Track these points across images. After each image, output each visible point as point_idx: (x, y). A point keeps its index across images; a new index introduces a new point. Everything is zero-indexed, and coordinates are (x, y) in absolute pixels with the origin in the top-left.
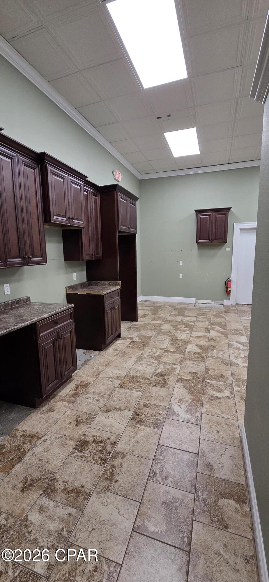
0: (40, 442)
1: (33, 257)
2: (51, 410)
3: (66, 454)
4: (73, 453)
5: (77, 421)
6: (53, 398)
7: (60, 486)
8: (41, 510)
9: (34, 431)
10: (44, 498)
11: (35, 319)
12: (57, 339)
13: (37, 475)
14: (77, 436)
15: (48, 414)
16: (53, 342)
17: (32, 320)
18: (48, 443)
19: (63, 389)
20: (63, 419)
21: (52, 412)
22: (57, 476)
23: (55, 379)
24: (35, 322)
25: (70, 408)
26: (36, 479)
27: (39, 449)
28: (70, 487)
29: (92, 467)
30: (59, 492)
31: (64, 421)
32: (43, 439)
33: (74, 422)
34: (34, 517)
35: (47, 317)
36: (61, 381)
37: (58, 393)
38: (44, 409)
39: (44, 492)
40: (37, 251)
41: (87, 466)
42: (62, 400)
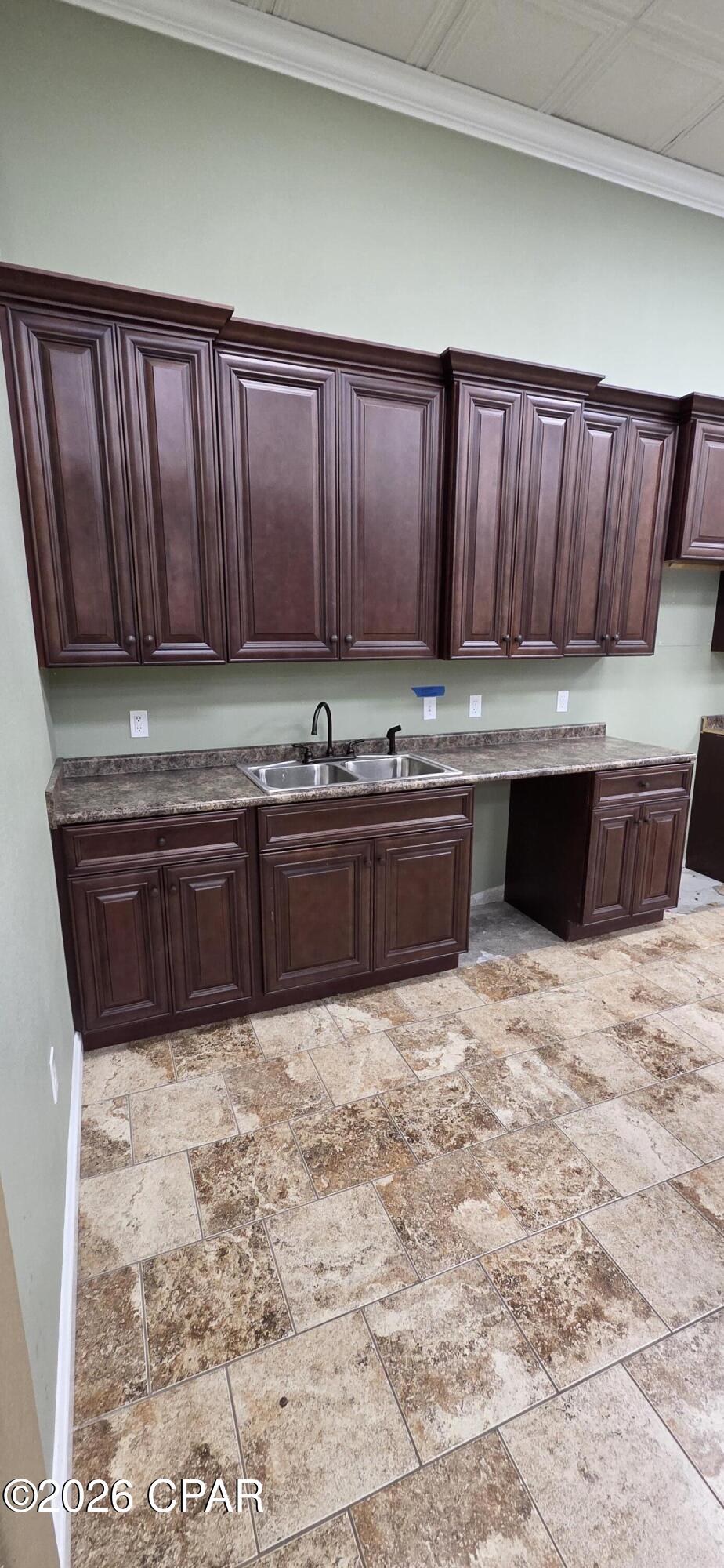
0: (557, 989)
1: (622, 638)
2: (594, 956)
3: (593, 1027)
4: (607, 1031)
5: (637, 993)
6: (606, 939)
7: (566, 1057)
8: (526, 1065)
9: (553, 971)
10: (535, 1056)
11: (595, 765)
12: (637, 820)
13: (535, 1025)
14: (626, 1015)
15: (586, 959)
16: (627, 822)
17: (588, 766)
18: (568, 997)
19: (631, 933)
20: (610, 978)
21: (595, 959)
22: (566, 1044)
23: (617, 900)
24: (594, 769)
25: (632, 968)
26: (532, 1030)
27: (552, 997)
28: (582, 1068)
29: (633, 1068)
30: (561, 1063)
31: (612, 982)
32: (563, 988)
33: (630, 993)
34: (514, 1066)
35: (622, 766)
36: (631, 913)
37: (618, 935)
38: (583, 948)
39: (538, 1050)
40: (634, 623)
41: (625, 1062)
42: (622, 950)
